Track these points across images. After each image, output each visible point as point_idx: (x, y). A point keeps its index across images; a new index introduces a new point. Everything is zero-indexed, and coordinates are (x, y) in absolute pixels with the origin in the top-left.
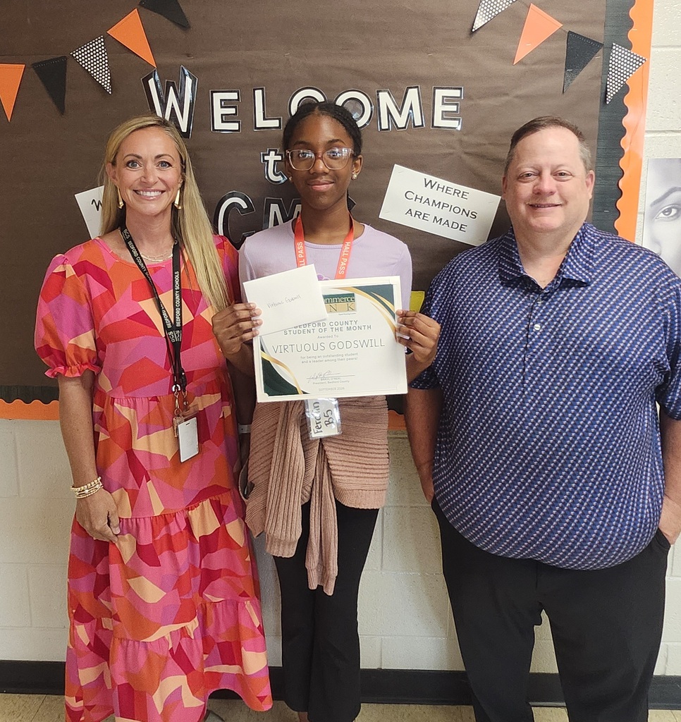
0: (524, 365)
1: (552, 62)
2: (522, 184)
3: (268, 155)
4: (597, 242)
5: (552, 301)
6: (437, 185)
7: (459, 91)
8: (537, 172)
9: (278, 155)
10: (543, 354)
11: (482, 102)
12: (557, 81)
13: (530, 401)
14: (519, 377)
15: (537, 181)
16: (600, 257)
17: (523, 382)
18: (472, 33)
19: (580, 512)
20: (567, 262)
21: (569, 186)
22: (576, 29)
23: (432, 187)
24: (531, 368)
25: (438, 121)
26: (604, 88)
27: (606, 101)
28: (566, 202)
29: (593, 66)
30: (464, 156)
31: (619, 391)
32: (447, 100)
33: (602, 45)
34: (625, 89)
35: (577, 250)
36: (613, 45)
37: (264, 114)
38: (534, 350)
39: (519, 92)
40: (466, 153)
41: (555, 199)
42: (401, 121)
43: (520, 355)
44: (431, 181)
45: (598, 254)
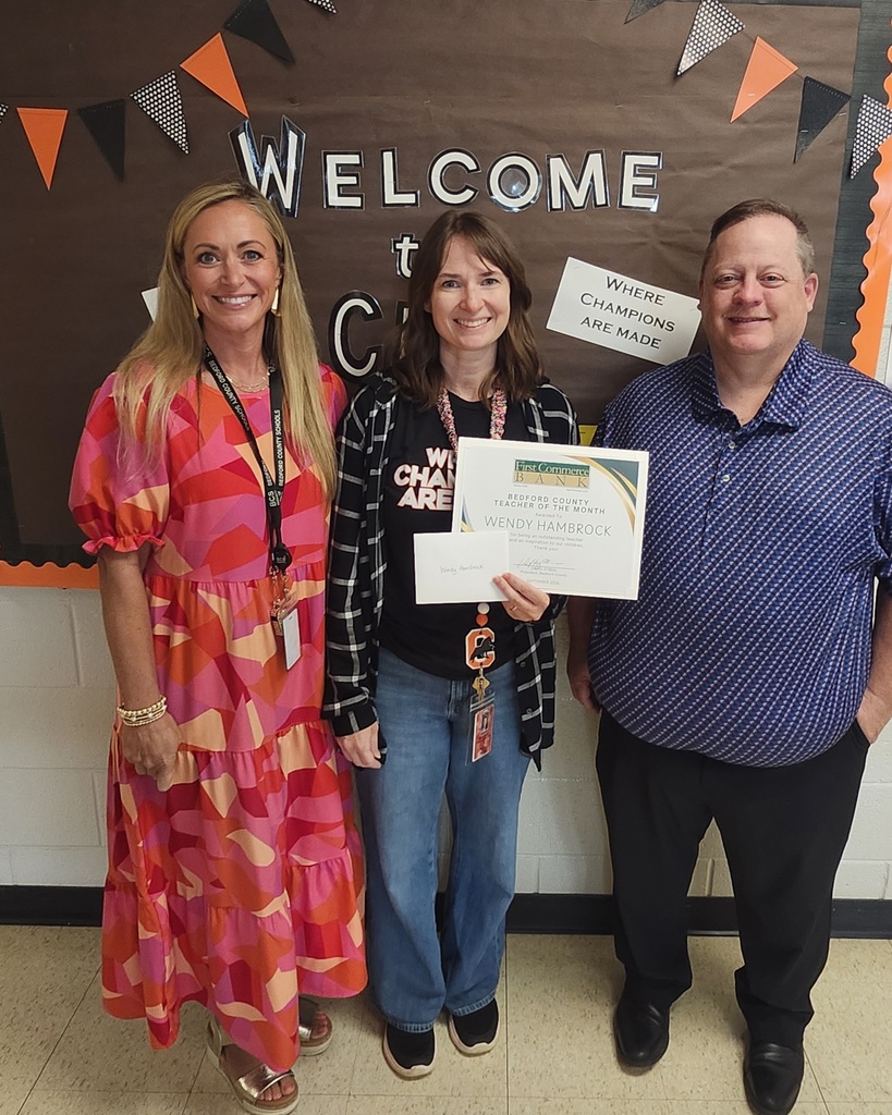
0: (705, 523)
1: (781, 120)
2: (720, 291)
3: (401, 242)
4: (815, 374)
5: (749, 447)
6: (623, 285)
7: (657, 158)
8: (738, 274)
9: (414, 242)
10: (729, 512)
11: (685, 173)
12: (789, 145)
13: (706, 568)
14: (697, 537)
15: (738, 287)
16: (816, 393)
17: (701, 545)
18: (676, 76)
19: (753, 704)
20: (772, 399)
21: (780, 294)
22: (815, 75)
23: (617, 288)
24: (713, 528)
25: (628, 200)
26: (849, 157)
27: (850, 175)
28: (776, 316)
29: (836, 127)
30: (660, 247)
31: (815, 564)
32: (641, 171)
33: (849, 97)
34: (876, 159)
35: (787, 384)
36: (863, 98)
37: (395, 185)
38: (719, 506)
39: (736, 161)
40: (662, 243)
41: (761, 311)
42: (578, 198)
43: (701, 511)
44: (615, 281)
45: (814, 389)
